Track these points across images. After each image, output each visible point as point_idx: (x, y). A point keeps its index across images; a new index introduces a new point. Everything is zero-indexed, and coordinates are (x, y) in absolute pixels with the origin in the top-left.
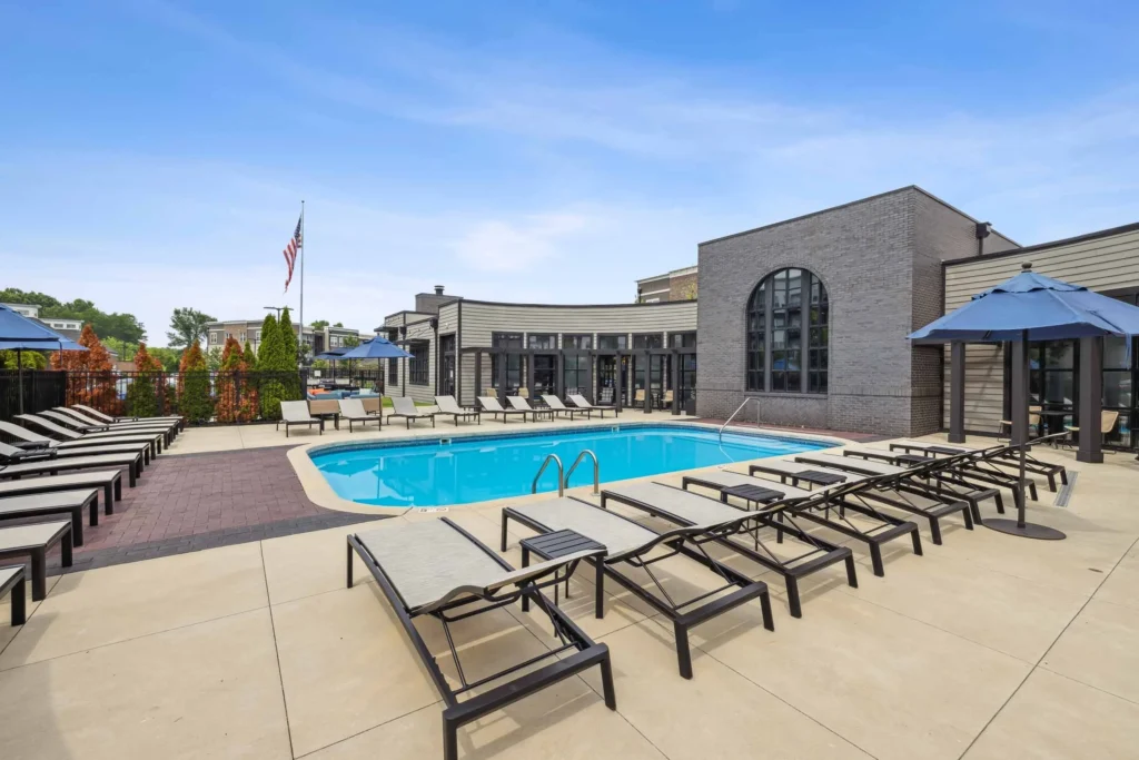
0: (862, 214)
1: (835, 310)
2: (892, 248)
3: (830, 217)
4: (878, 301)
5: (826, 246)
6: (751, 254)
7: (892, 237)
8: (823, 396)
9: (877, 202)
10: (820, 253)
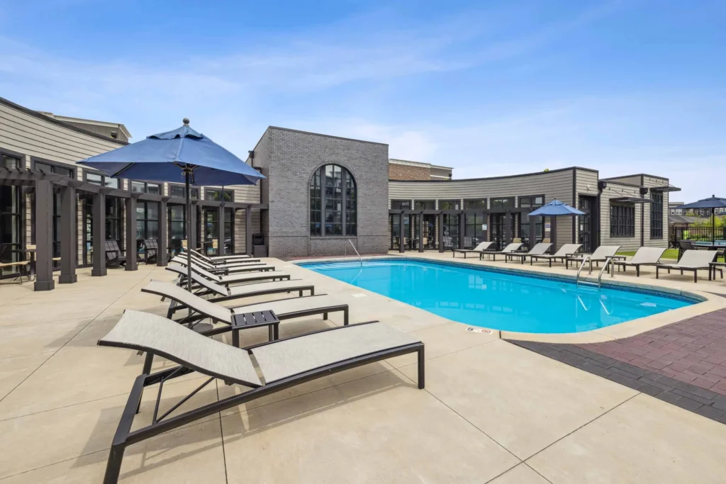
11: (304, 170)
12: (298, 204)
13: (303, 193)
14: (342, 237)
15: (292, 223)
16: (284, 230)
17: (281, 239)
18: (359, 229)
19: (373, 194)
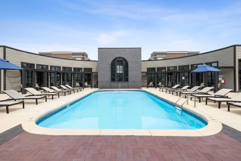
0: (134, 50)
1: (130, 66)
2: (138, 57)
3: (128, 49)
4: (136, 66)
5: (128, 55)
6: (112, 53)
7: (139, 55)
8: (128, 82)
9: (136, 49)
10: (126, 55)
11: (109, 60)
12: (107, 71)
13: (108, 68)
14: (123, 82)
15: (105, 78)
16: (103, 80)
17: (102, 83)
18: (129, 79)
19: (135, 67)
